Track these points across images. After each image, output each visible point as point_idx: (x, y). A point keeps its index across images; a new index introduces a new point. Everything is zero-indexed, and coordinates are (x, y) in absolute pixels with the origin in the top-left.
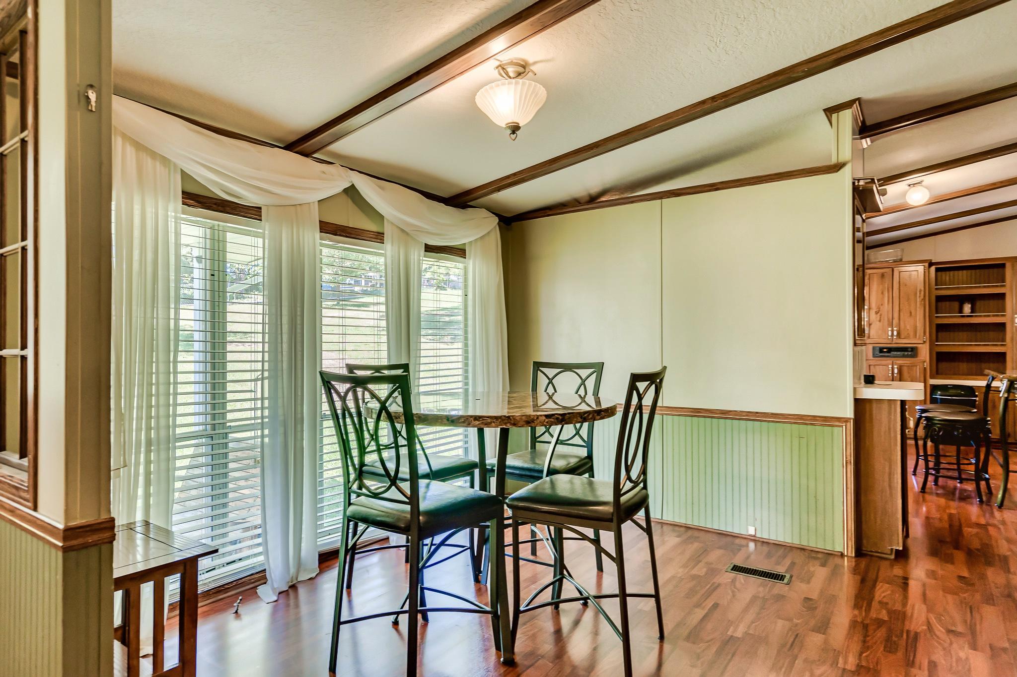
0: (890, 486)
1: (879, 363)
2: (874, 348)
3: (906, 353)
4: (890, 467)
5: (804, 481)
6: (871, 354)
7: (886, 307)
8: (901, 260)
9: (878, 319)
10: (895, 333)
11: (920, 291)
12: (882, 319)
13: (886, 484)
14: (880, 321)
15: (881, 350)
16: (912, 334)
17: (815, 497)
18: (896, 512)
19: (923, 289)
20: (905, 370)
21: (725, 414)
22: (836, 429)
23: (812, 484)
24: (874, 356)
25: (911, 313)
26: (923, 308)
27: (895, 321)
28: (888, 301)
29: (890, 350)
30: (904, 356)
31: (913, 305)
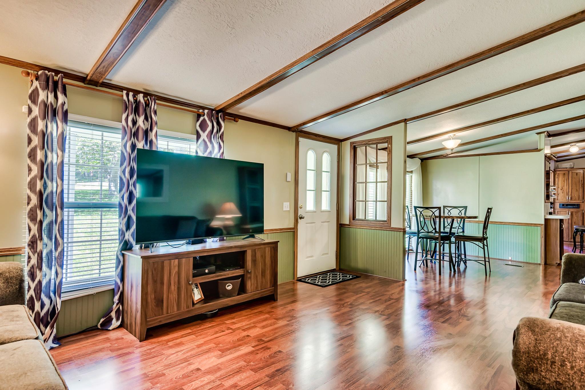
0: (556, 245)
1: (562, 210)
2: (560, 204)
3: (575, 207)
4: (556, 239)
5: (528, 243)
6: (559, 207)
7: (565, 187)
8: (573, 168)
9: (562, 192)
10: (570, 198)
11: (581, 181)
12: (564, 192)
13: (555, 244)
14: (563, 193)
15: (563, 205)
16: (577, 198)
17: (532, 248)
18: (558, 252)
19: (583, 180)
20: (574, 214)
21: (501, 223)
22: (538, 227)
23: (530, 244)
24: (560, 208)
25: (577, 190)
26: (582, 188)
27: (570, 193)
28: (567, 184)
29: (567, 205)
30: (573, 208)
31: (578, 186)
